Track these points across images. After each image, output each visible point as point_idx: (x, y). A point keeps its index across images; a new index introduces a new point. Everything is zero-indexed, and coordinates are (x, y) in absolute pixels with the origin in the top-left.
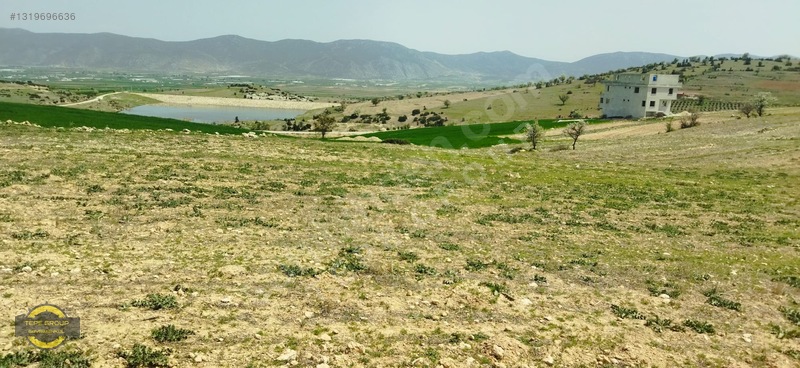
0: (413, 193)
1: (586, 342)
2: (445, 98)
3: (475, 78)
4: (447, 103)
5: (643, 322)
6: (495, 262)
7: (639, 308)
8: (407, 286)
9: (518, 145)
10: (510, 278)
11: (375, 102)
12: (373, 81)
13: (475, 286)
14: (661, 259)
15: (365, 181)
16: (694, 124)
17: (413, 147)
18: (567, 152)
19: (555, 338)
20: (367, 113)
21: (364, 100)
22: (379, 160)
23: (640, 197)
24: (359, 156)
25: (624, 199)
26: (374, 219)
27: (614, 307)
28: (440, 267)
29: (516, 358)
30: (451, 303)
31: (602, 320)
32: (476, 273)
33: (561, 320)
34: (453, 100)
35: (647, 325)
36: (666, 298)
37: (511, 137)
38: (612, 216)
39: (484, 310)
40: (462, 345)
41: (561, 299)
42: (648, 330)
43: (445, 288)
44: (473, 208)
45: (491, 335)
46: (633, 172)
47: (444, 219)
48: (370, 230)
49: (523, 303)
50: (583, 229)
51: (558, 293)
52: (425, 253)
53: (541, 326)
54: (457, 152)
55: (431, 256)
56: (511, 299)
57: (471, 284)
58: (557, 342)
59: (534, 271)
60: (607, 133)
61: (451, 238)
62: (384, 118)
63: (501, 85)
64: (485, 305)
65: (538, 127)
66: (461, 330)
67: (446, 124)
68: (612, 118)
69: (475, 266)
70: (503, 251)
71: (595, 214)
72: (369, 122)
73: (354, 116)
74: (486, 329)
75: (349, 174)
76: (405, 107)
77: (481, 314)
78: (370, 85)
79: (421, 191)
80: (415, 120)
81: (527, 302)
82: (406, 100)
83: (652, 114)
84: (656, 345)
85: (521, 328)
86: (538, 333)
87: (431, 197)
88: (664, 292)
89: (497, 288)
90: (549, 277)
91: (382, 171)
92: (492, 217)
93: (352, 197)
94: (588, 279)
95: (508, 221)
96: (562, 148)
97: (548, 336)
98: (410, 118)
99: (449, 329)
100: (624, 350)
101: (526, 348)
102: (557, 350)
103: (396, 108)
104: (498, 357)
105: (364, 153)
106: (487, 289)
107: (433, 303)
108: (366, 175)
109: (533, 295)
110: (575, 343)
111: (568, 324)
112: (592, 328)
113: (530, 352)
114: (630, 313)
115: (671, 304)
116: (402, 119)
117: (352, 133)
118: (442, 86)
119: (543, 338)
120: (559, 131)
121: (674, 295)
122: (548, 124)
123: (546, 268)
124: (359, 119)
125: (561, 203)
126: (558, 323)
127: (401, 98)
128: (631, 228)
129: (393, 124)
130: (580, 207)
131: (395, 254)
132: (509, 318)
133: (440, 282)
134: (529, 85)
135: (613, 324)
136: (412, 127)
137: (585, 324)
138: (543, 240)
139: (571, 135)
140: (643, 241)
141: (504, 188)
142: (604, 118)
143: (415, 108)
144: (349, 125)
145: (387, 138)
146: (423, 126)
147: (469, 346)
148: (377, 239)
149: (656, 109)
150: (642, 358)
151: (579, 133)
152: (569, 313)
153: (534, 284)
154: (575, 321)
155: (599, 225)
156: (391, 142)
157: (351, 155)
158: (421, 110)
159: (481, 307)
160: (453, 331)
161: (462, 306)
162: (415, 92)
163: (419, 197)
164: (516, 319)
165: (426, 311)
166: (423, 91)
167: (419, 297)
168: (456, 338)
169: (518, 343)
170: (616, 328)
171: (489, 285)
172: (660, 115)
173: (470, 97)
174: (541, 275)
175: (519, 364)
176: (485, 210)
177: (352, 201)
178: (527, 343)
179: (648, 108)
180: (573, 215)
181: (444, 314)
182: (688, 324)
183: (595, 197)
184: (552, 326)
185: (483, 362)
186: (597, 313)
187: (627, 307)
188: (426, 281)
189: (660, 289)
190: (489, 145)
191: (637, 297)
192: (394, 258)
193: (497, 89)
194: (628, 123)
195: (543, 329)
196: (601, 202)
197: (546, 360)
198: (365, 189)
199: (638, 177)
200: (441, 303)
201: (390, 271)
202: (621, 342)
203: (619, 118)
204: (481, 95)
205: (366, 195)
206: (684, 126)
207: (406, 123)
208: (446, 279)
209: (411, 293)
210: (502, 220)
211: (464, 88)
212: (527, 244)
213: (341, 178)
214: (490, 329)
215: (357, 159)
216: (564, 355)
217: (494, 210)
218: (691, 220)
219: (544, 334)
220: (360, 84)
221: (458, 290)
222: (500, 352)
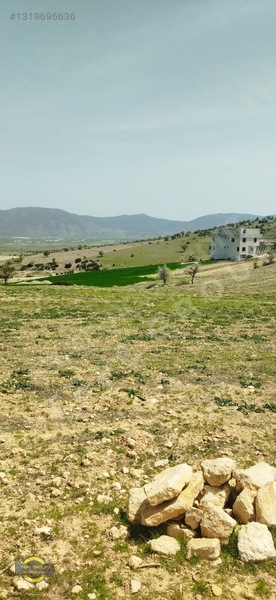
0: (74, 323)
1: (196, 427)
2: (99, 249)
3: (121, 234)
4: (101, 253)
5: (237, 407)
6: (132, 372)
7: (234, 398)
8: (63, 397)
9: (153, 282)
10: (143, 383)
11: (46, 254)
12: (43, 238)
13: (115, 393)
14: (250, 360)
15: (37, 316)
16: (271, 263)
17: (76, 287)
18: (188, 286)
19: (174, 426)
20: (40, 263)
21: (37, 252)
22: (49, 299)
23: (237, 315)
24: (34, 296)
25: (226, 318)
26: (42, 345)
27: (216, 398)
28: (90, 379)
29: (145, 446)
30: (98, 407)
31: (208, 409)
32: (118, 382)
33: (179, 412)
34: (105, 251)
35: (238, 410)
36: (252, 389)
37: (148, 276)
38: (218, 331)
39: (123, 410)
40: (104, 440)
41: (180, 396)
42: (240, 413)
43: (94, 396)
44: (120, 332)
45: (127, 429)
46: (233, 298)
47: (97, 341)
48: (38, 354)
49: (152, 402)
50: (197, 342)
51: (177, 392)
52: (80, 370)
53: (165, 418)
54: (109, 289)
55: (85, 371)
56: (143, 400)
57: (114, 391)
58: (176, 430)
59: (161, 376)
60: (215, 271)
61: (101, 356)
62: (54, 265)
63: (140, 239)
64: (124, 406)
65: (167, 269)
66: (105, 428)
67: (101, 269)
68: (218, 260)
69: (117, 376)
70: (139, 363)
71: (206, 330)
72: (42, 269)
73: (30, 266)
74: (124, 425)
75: (24, 311)
76: (69, 257)
77: (121, 414)
78: (42, 241)
79: (80, 320)
80: (78, 266)
81: (154, 401)
82: (70, 252)
83: (243, 256)
84: (245, 424)
85: (149, 422)
86: (162, 424)
87: (88, 324)
88: (251, 384)
89: (133, 392)
90: (171, 380)
91: (51, 307)
92: (132, 337)
93: (25, 329)
94: (199, 379)
95: (144, 339)
96: (184, 283)
97: (169, 425)
98: (74, 265)
99: (94, 428)
100: (223, 430)
101: (152, 437)
102: (175, 436)
103: (63, 258)
104: (131, 447)
105: (37, 294)
106: (125, 394)
107: (84, 409)
108: (38, 311)
109: (160, 395)
110: (188, 429)
111: (184, 415)
112: (201, 416)
113: (155, 440)
114: (227, 402)
115: (256, 392)
116: (68, 266)
117: (28, 279)
118: (97, 240)
119: (166, 427)
120: (181, 271)
121: (257, 386)
122: (174, 266)
123: (170, 374)
124: (34, 267)
125: (182, 323)
126: (176, 415)
127: (66, 250)
128: (231, 339)
129: (61, 270)
130: (196, 325)
131: (56, 372)
132: (142, 414)
133: (90, 392)
134: (160, 238)
135: (216, 411)
136: (75, 272)
137: (196, 414)
138: (169, 352)
139: (190, 273)
140: (238, 348)
141: (143, 314)
142: (212, 260)
143: (78, 257)
144: (26, 272)
145: (57, 281)
146: (84, 271)
147: (109, 440)
148: (43, 361)
149: (246, 253)
150: (234, 435)
151: (195, 272)
152: (185, 407)
153: (161, 387)
154: (189, 412)
155: (209, 338)
156: (59, 284)
157: (26, 296)
158: (82, 258)
159: (121, 409)
160: (99, 429)
161: (106, 409)
162: (77, 245)
163: (79, 325)
164: (146, 415)
165: (78, 416)
166: (83, 245)
167: (74, 405)
168: (100, 435)
169: (147, 433)
170: (217, 414)
171: (126, 391)
172: (249, 257)
173: (118, 248)
174: (166, 379)
175: (147, 450)
176: (128, 332)
177: (25, 332)
178: (154, 433)
179: (241, 252)
180: (191, 331)
181: (92, 416)
182: (267, 406)
183: (207, 318)
184: (173, 417)
185: (120, 452)
186: (205, 404)
187: (225, 397)
188: (79, 390)
189: (248, 382)
190: (133, 283)
191: (232, 389)
192: (55, 376)
193: (137, 242)
194: (229, 263)
195: (166, 421)
196: (211, 321)
197: (166, 445)
198: (36, 322)
199: (236, 301)
200: (90, 408)
201: (51, 386)
202: (220, 424)
203: (223, 260)
204: (126, 247)
205: (37, 327)
206: (265, 264)
207: (71, 269)
208: (95, 389)
209: (66, 402)
210: (140, 339)
211: (113, 242)
212: (157, 355)
213: (18, 314)
214: (127, 424)
215: (31, 299)
216: (180, 439)
217: (135, 332)
218: (271, 330)
219: (166, 424)
220: (34, 241)
221: (103, 397)
222: (132, 442)
